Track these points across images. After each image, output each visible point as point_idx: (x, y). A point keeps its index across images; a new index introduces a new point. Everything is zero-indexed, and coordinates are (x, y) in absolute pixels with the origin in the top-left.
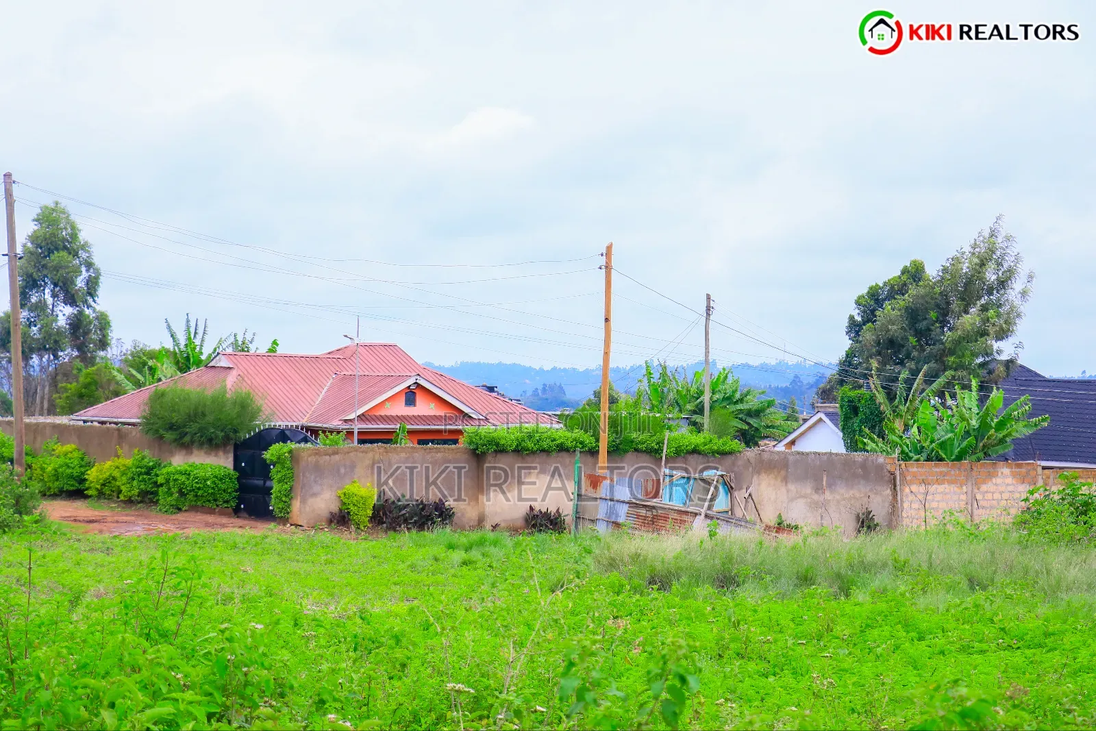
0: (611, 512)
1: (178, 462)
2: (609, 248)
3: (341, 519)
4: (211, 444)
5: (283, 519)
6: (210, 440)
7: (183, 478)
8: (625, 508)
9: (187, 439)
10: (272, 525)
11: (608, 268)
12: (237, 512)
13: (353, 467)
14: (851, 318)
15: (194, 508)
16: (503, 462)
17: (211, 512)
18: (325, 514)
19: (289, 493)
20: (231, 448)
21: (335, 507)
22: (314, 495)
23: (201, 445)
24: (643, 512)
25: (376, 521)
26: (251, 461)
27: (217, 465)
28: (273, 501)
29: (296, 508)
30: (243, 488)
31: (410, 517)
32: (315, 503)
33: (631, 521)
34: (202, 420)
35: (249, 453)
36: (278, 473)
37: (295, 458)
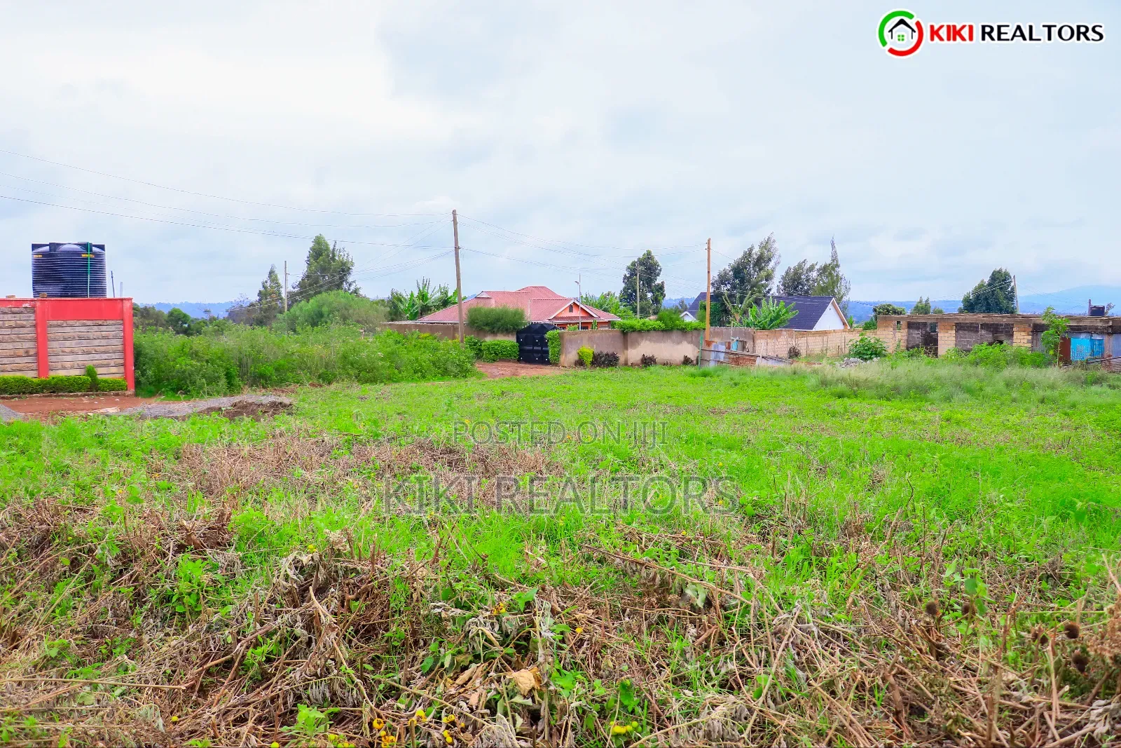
0: (716, 357)
1: (489, 340)
2: (709, 240)
3: (580, 363)
4: (506, 331)
5: (555, 364)
6: (507, 330)
7: (496, 347)
8: (723, 355)
9: (495, 330)
10: (549, 367)
11: (709, 248)
12: (519, 361)
13: (582, 340)
14: (625, 276)
15: (502, 360)
16: (634, 335)
17: (509, 361)
18: (573, 361)
19: (559, 353)
20: (515, 333)
21: (577, 358)
22: (569, 353)
23: (502, 332)
24: (732, 356)
25: (592, 363)
26: (525, 339)
27: (509, 341)
28: (550, 356)
29: (562, 358)
30: (521, 351)
31: (605, 361)
32: (570, 356)
33: (726, 361)
34: (503, 321)
35: (524, 335)
36: (552, 343)
37: (561, 336)
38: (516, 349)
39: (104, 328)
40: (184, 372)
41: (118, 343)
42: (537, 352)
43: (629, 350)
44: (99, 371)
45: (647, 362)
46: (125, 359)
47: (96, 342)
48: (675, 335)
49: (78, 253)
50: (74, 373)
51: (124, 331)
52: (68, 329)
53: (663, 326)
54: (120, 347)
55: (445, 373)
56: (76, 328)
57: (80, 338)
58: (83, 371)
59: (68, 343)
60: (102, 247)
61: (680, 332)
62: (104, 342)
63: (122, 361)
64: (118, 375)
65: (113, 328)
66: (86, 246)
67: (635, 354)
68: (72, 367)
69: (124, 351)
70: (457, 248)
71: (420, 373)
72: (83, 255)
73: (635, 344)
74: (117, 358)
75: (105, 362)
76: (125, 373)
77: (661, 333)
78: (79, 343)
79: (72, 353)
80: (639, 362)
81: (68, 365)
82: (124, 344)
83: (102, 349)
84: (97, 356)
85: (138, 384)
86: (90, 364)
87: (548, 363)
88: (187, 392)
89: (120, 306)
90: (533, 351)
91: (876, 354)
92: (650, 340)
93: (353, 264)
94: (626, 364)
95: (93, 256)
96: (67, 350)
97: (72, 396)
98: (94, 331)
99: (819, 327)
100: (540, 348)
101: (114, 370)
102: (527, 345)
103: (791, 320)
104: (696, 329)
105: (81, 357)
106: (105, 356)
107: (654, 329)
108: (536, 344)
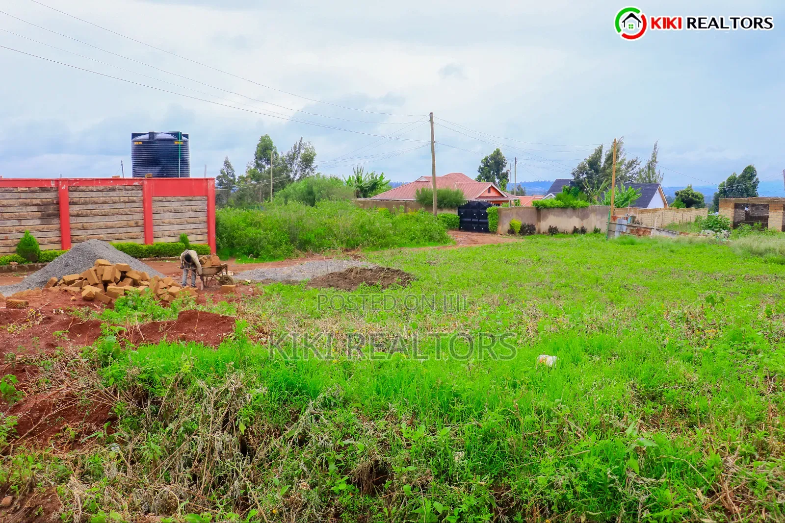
0: (620, 229)
3: (511, 232)
5: (493, 232)
6: (451, 206)
8: (625, 227)
9: (443, 205)
10: (489, 234)
12: (460, 229)
13: (512, 214)
18: (507, 230)
19: (497, 224)
20: (457, 208)
21: (509, 228)
22: (504, 224)
23: (447, 208)
24: (632, 228)
25: (520, 232)
26: (465, 213)
27: (453, 214)
28: (489, 226)
29: (500, 228)
30: (461, 222)
31: (527, 230)
32: (504, 227)
33: (628, 232)
34: (448, 199)
35: (464, 210)
36: (492, 217)
37: (499, 211)
38: (458, 220)
39: (193, 203)
40: (255, 239)
41: (202, 216)
42: (475, 223)
43: (542, 222)
44: (190, 238)
45: (553, 231)
46: (209, 228)
47: (187, 215)
48: (569, 211)
49: (172, 141)
50: (172, 240)
51: (208, 205)
52: (167, 204)
53: (562, 204)
54: (205, 219)
55: (431, 239)
56: (174, 203)
57: (176, 211)
58: (177, 239)
59: (166, 216)
60: (186, 136)
61: (571, 209)
62: (193, 215)
63: (206, 230)
64: (203, 242)
65: (200, 203)
66: (176, 135)
67: (544, 225)
68: (169, 236)
69: (208, 222)
70: (433, 142)
71: (414, 240)
72: (176, 143)
73: (546, 217)
74: (203, 227)
75: (194, 231)
76: (209, 240)
77: (560, 210)
78: (175, 216)
79: (170, 224)
80: (547, 231)
81: (166, 233)
82: (208, 217)
83: (192, 220)
84: (188, 226)
85: (218, 248)
86: (182, 232)
87: (487, 231)
88: (257, 256)
89: (205, 184)
90: (471, 222)
91: (723, 228)
92: (554, 215)
93: (315, 155)
94: (539, 232)
95: (182, 143)
96: (166, 221)
97: (172, 260)
98: (186, 206)
99: (651, 206)
100: (477, 220)
101: (200, 237)
102: (465, 218)
103: (636, 201)
104: (582, 207)
105: (176, 227)
106: (193, 226)
107: (558, 207)
108: (474, 217)
